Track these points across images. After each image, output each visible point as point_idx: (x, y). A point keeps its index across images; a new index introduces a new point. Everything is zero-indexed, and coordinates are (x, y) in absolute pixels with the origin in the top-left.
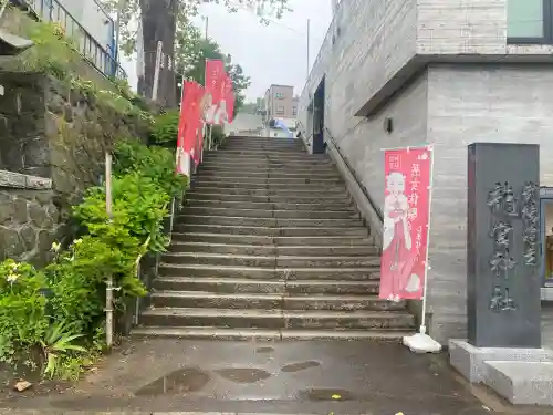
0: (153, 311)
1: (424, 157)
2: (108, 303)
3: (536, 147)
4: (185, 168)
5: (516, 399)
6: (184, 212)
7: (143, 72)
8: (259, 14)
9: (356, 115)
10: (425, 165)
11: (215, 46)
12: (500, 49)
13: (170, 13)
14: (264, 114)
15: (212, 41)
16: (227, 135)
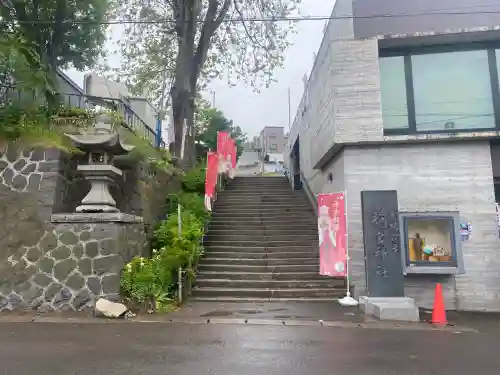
0: (197, 288)
1: (342, 198)
2: (180, 280)
3: (395, 192)
4: (209, 207)
5: (382, 317)
6: (209, 233)
7: (174, 139)
8: (252, 85)
9: (315, 168)
10: (342, 202)
11: (220, 113)
12: (380, 138)
13: (191, 98)
14: (259, 151)
15: (218, 110)
16: (232, 177)
